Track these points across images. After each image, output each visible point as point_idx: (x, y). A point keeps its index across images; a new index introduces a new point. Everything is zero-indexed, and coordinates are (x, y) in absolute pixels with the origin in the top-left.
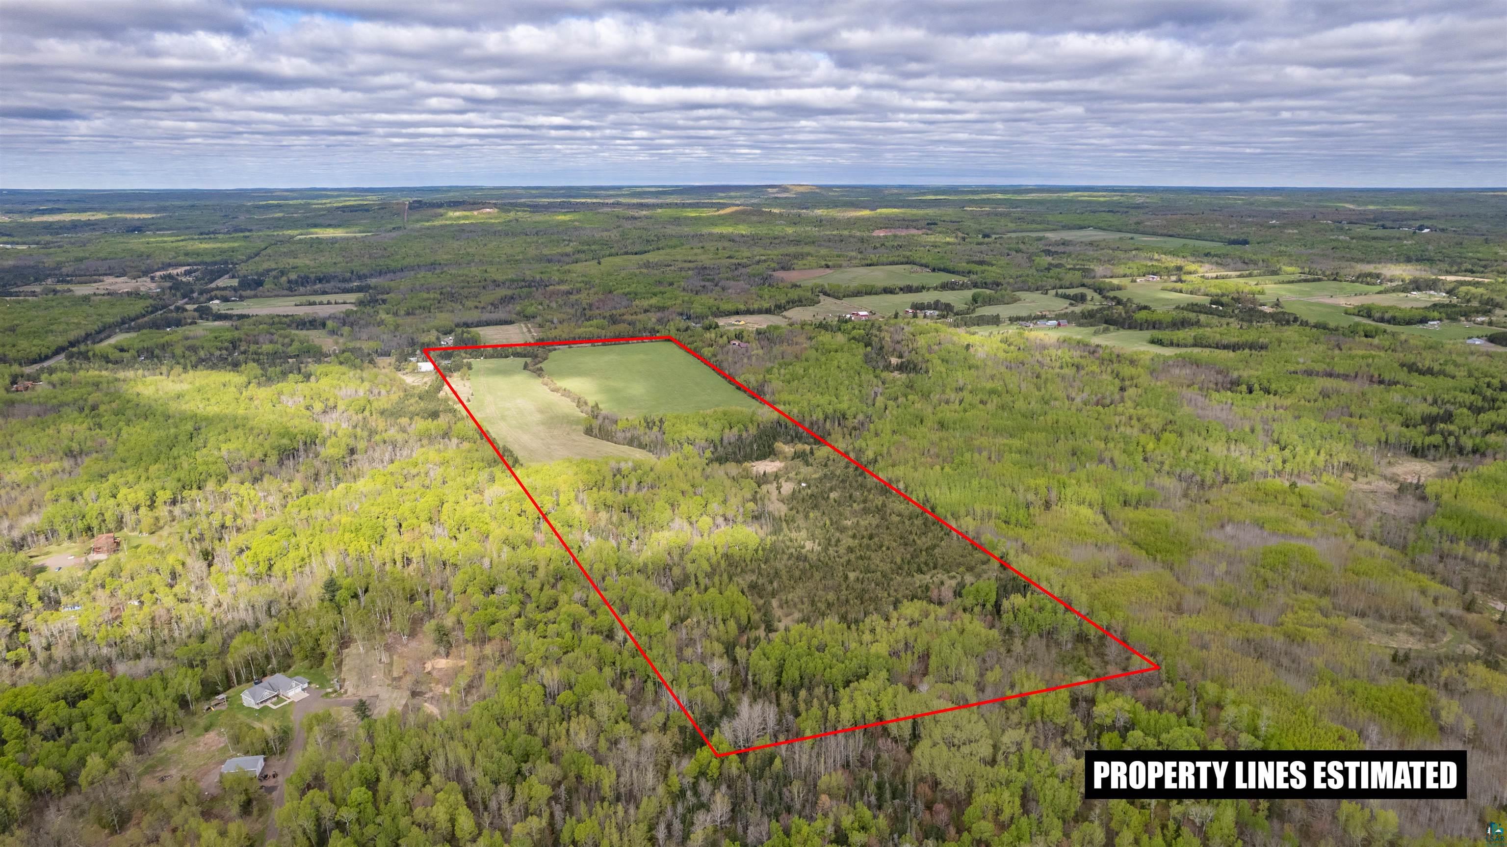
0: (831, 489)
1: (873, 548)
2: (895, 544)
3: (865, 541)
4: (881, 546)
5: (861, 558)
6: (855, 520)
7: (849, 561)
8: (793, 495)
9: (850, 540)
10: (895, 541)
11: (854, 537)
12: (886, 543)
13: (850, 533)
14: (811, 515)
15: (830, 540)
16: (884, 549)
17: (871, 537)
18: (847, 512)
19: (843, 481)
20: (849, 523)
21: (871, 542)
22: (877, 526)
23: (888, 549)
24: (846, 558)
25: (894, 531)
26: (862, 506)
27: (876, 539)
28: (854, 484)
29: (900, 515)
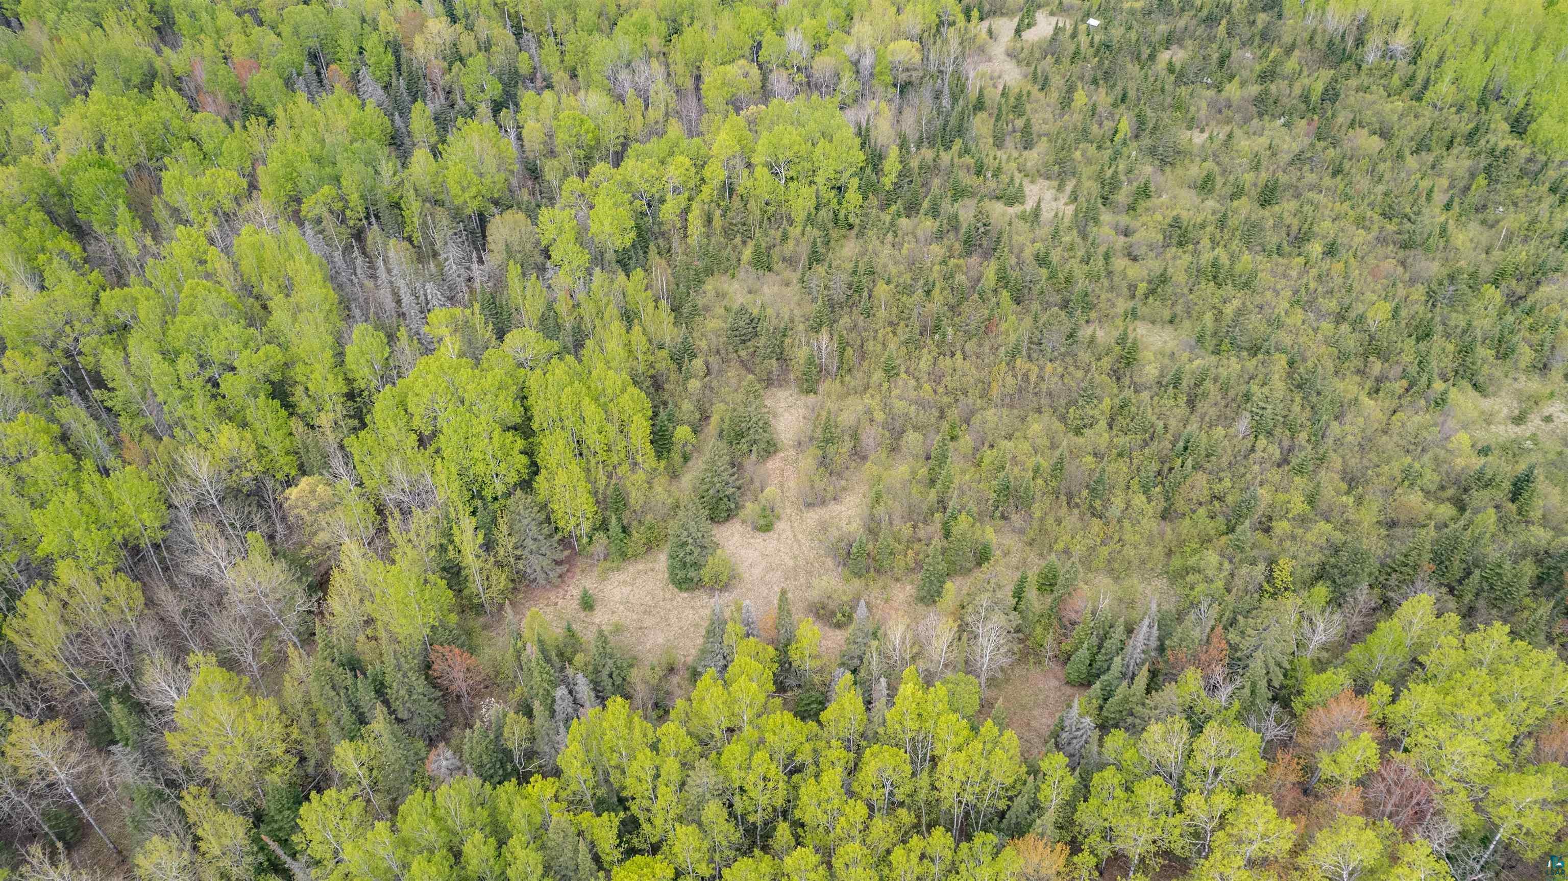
0: (1169, 41)
1: (1273, 239)
2: (1360, 237)
3: (1244, 207)
4: (1300, 239)
5: (1215, 274)
6: (1221, 133)
7: (1163, 279)
8: (1052, 46)
9: (1188, 197)
10: (1361, 222)
11: (1205, 185)
12: (1326, 227)
13: (1195, 171)
14: (1080, 98)
15: (1114, 185)
16: (1316, 248)
17: (1267, 197)
18: (1201, 104)
19: (1210, 20)
20: (1199, 138)
21: (1267, 215)
22: (1299, 159)
23: (1331, 251)
24: (1154, 265)
25: (1363, 183)
26: (1254, 89)
27: (1287, 207)
28: (1244, 30)
29: (1385, 134)
